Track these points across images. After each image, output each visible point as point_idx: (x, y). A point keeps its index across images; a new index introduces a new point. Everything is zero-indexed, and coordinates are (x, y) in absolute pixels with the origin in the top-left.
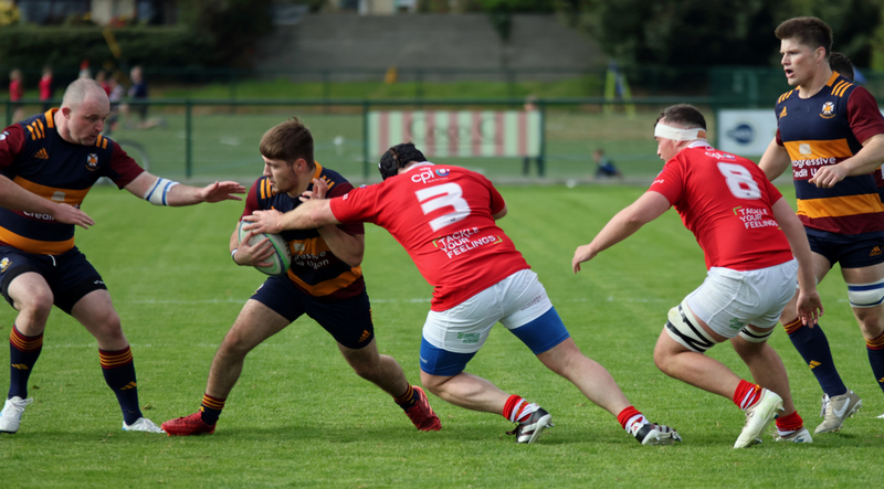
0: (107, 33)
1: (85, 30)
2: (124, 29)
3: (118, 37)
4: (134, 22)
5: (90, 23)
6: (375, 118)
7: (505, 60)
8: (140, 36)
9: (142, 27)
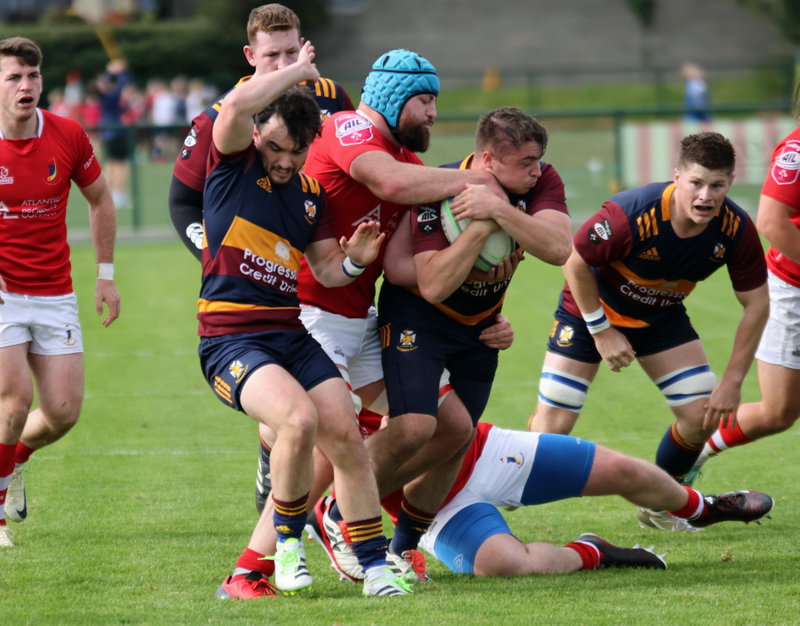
0: (102, 33)
1: (70, 30)
2: (124, 26)
3: (119, 37)
4: (136, 16)
5: (77, 20)
6: (631, 133)
7: (647, 53)
8: (147, 35)
9: (146, 24)
